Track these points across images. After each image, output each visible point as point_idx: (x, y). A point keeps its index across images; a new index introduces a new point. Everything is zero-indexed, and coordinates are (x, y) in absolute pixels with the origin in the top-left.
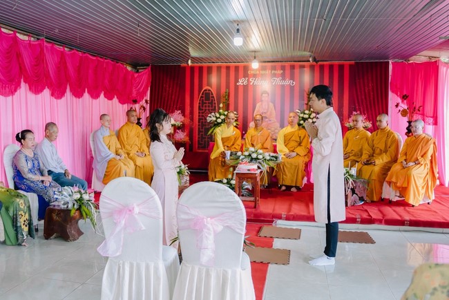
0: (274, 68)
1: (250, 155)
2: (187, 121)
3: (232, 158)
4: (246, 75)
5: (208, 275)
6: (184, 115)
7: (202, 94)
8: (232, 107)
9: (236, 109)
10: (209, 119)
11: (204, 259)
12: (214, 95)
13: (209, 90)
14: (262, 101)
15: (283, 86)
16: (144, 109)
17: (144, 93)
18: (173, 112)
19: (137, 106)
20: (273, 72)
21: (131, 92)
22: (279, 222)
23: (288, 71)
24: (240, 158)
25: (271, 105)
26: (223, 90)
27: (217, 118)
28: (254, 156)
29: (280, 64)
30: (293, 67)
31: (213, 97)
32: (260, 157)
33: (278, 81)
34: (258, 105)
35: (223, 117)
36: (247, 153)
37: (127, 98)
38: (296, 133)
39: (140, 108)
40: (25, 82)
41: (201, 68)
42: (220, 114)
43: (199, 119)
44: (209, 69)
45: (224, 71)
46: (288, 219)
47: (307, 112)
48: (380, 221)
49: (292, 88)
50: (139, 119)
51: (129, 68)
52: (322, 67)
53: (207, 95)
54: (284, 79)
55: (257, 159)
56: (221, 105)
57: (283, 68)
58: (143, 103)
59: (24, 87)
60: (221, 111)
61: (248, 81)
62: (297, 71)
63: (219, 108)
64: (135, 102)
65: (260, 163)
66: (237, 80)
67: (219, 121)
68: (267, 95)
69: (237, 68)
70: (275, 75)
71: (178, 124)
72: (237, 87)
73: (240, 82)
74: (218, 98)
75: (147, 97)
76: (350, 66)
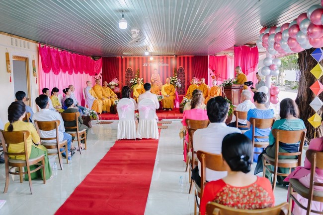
0: (159, 58)
2: (120, 83)
4: (147, 62)
5: (147, 122)
6: (119, 80)
7: (127, 70)
8: (141, 76)
9: (143, 77)
10: (131, 82)
11: (146, 117)
12: (133, 71)
14: (154, 73)
15: (163, 66)
16: (101, 78)
17: (99, 70)
18: (113, 79)
19: (97, 77)
20: (159, 60)
21: (94, 70)
22: (164, 120)
23: (165, 60)
25: (158, 75)
26: (137, 69)
27: (134, 81)
29: (162, 56)
30: (167, 58)
33: (161, 64)
34: (152, 75)
37: (92, 73)
38: (170, 87)
41: (126, 58)
43: (126, 82)
44: (130, 59)
45: (137, 60)
46: (167, 118)
47: (174, 78)
49: (167, 67)
51: (91, 58)
52: (180, 58)
53: (129, 71)
54: (164, 63)
56: (136, 75)
57: (163, 58)
58: (99, 75)
59: (61, 70)
61: (148, 64)
62: (169, 59)
63: (135, 77)
64: (96, 74)
67: (136, 82)
68: (156, 70)
69: (143, 58)
70: (160, 62)
71: (117, 84)
72: (143, 67)
73: (144, 65)
74: (135, 72)
75: (101, 72)
76: (192, 57)
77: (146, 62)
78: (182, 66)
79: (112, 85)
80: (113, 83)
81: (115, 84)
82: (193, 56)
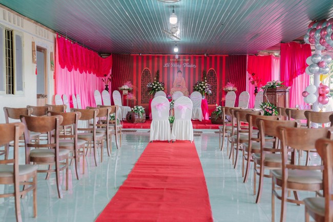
0: (184, 58)
2: (135, 87)
6: (132, 84)
7: (144, 72)
10: (148, 86)
12: (151, 73)
13: (148, 70)
14: (178, 76)
15: (189, 68)
16: (110, 80)
18: (126, 82)
20: (184, 60)
23: (192, 60)
25: (183, 78)
27: (153, 86)
29: (188, 55)
30: (195, 58)
33: (187, 65)
35: (156, 85)
39: (108, 80)
40: (67, 67)
43: (142, 86)
44: (148, 58)
45: (156, 59)
47: (203, 82)
49: (194, 69)
50: (107, 86)
52: (211, 58)
53: (147, 72)
54: (190, 64)
56: (155, 79)
57: (189, 58)
58: (109, 76)
60: (155, 82)
61: (170, 65)
62: (197, 60)
64: (105, 75)
66: (163, 64)
68: (181, 73)
69: (163, 57)
70: (185, 62)
71: (131, 89)
72: (163, 68)
73: (166, 66)
74: (153, 74)
75: (111, 73)
76: (226, 57)
77: (168, 62)
78: (213, 68)
79: (124, 89)
80: (126, 87)
81: (128, 88)
82: (227, 55)
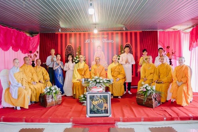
0: (103, 34)
1: (95, 81)
3: (85, 82)
4: (89, 38)
7: (67, 48)
9: (85, 55)
12: (73, 48)
13: (71, 46)
14: (97, 51)
15: (108, 43)
17: (36, 47)
19: (32, 55)
20: (103, 36)
21: (29, 47)
23: (110, 36)
24: (90, 82)
25: (102, 52)
26: (78, 46)
27: (75, 60)
28: (98, 81)
29: (106, 32)
30: (112, 34)
31: (73, 49)
32: (101, 81)
33: (105, 40)
34: (96, 53)
35: (78, 59)
36: (94, 80)
38: (117, 67)
39: (34, 56)
41: (66, 35)
42: (77, 58)
44: (70, 35)
45: (78, 36)
46: (124, 121)
48: (177, 119)
49: (112, 44)
50: (33, 62)
51: (28, 35)
53: (70, 48)
54: (108, 39)
55: (99, 82)
56: (77, 53)
57: (108, 34)
58: (35, 53)
60: (77, 56)
61: (90, 41)
62: (114, 35)
63: (76, 55)
64: (31, 52)
65: (101, 85)
66: (85, 41)
68: (100, 48)
69: (84, 34)
70: (104, 38)
72: (85, 44)
73: (87, 41)
74: (76, 49)
75: (38, 50)
76: (140, 33)
78: (129, 43)
82: (141, 31)
